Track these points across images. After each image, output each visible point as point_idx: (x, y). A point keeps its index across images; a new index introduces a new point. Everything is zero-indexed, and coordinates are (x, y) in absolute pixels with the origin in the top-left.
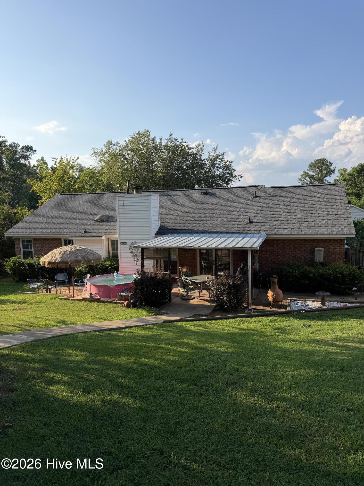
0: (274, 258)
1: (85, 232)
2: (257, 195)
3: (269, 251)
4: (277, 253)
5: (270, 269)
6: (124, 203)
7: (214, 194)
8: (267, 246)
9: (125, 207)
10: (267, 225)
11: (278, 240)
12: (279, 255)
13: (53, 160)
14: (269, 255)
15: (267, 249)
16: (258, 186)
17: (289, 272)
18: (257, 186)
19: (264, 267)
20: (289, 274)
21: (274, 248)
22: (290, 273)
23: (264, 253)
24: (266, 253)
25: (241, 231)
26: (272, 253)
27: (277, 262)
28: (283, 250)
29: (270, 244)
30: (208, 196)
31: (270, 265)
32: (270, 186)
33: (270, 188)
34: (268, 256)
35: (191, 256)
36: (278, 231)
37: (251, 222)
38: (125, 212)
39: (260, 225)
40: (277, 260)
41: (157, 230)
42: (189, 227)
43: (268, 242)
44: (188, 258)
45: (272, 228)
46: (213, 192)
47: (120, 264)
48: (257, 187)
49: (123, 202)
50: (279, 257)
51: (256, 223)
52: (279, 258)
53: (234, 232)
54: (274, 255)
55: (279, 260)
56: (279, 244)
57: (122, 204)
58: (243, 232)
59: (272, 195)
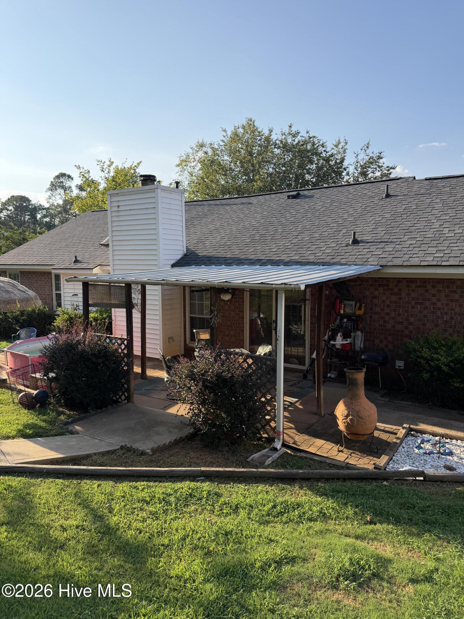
0: (401, 323)
1: (76, 261)
2: (391, 193)
3: (388, 306)
4: (407, 311)
5: (390, 346)
6: (119, 206)
7: (311, 197)
8: (384, 294)
9: (121, 214)
10: (389, 246)
11: (410, 281)
12: (412, 316)
13: (98, 165)
14: (388, 314)
15: (383, 302)
16: (401, 178)
17: (422, 357)
18: (398, 179)
19: (377, 341)
20: (423, 361)
21: (400, 298)
22: (425, 359)
23: (377, 309)
24: (382, 310)
25: (328, 259)
26: (395, 310)
27: (407, 332)
28: (421, 304)
29: (392, 289)
30: (298, 200)
31: (390, 338)
32: (424, 178)
33: (423, 180)
34: (387, 318)
35: (233, 311)
36: (411, 259)
37: (355, 242)
38: (122, 223)
39: (373, 248)
40: (407, 328)
41: (179, 257)
42: (236, 252)
43: (388, 285)
44: (230, 314)
45: (399, 253)
46: (310, 194)
47: (113, 318)
48: (398, 181)
49: (116, 204)
50: (412, 320)
51: (368, 242)
52: (411, 324)
53: (312, 261)
54: (399, 315)
55: (411, 328)
56: (413, 291)
57: (116, 209)
58: (332, 261)
59: (422, 191)
